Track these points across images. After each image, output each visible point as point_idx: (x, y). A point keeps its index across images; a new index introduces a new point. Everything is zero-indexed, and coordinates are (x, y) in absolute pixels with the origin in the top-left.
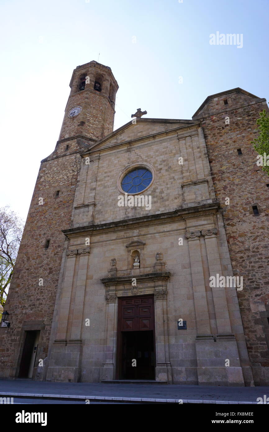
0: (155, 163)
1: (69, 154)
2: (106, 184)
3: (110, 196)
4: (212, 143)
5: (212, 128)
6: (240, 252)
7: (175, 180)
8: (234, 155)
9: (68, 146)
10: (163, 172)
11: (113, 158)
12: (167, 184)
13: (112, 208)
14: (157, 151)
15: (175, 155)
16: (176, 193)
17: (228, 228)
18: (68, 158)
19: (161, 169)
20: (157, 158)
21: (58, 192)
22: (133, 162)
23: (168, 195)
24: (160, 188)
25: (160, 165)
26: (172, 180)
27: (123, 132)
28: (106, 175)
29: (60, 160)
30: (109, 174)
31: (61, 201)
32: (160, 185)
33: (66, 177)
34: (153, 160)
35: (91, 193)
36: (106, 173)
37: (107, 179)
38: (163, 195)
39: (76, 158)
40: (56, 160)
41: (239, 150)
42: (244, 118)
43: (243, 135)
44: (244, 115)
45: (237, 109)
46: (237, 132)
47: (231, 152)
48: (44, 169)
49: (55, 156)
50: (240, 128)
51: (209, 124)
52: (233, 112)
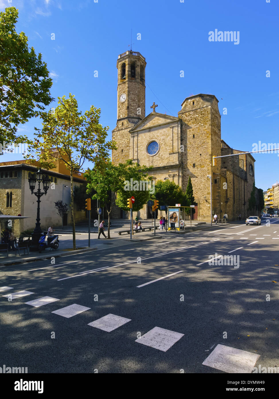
0: (160, 140)
1: (124, 129)
2: (141, 149)
3: (143, 155)
4: (184, 130)
5: (185, 120)
6: (186, 182)
7: (167, 150)
8: (191, 138)
9: (123, 123)
10: (163, 145)
11: (143, 136)
12: (164, 152)
13: (144, 161)
14: (161, 133)
15: (168, 136)
16: (167, 156)
17: (184, 172)
18: (124, 131)
19: (162, 144)
20: (161, 137)
21: (122, 150)
22: (152, 138)
23: (164, 157)
24: (161, 153)
25: (162, 141)
26: (166, 150)
27: (147, 120)
28: (141, 144)
29: (121, 132)
30: (142, 144)
31: (124, 155)
32: (162, 152)
33: (124, 142)
34: (159, 139)
35: (136, 153)
36: (141, 143)
37: (141, 146)
38: (163, 157)
39: (127, 131)
41: (194, 135)
42: (199, 115)
43: (197, 126)
44: (200, 114)
45: (198, 109)
46: (195, 124)
47: (190, 136)
48: (114, 136)
49: (118, 129)
50: (196, 122)
51: (184, 118)
52: (195, 111)
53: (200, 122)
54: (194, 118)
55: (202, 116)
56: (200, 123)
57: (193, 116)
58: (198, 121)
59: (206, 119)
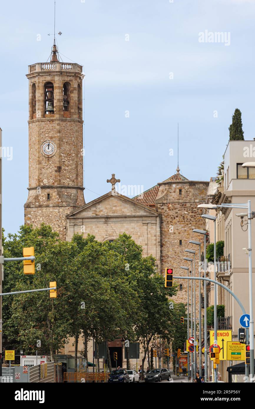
1: (51, 205)
4: (166, 230)
5: (167, 215)
8: (177, 244)
9: (49, 195)
18: (51, 210)
22: (110, 235)
27: (101, 202)
29: (44, 209)
40: (39, 208)
41: (181, 241)
42: (189, 213)
43: (186, 229)
44: (189, 210)
45: (187, 203)
46: (183, 225)
47: (175, 241)
48: (29, 216)
49: (37, 204)
50: (184, 222)
51: (166, 211)
52: (183, 205)
53: (190, 223)
54: (182, 216)
55: (193, 214)
56: (190, 225)
57: (179, 212)
58: (187, 221)
59: (199, 221)
